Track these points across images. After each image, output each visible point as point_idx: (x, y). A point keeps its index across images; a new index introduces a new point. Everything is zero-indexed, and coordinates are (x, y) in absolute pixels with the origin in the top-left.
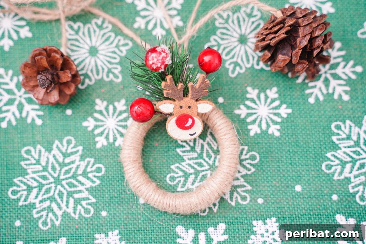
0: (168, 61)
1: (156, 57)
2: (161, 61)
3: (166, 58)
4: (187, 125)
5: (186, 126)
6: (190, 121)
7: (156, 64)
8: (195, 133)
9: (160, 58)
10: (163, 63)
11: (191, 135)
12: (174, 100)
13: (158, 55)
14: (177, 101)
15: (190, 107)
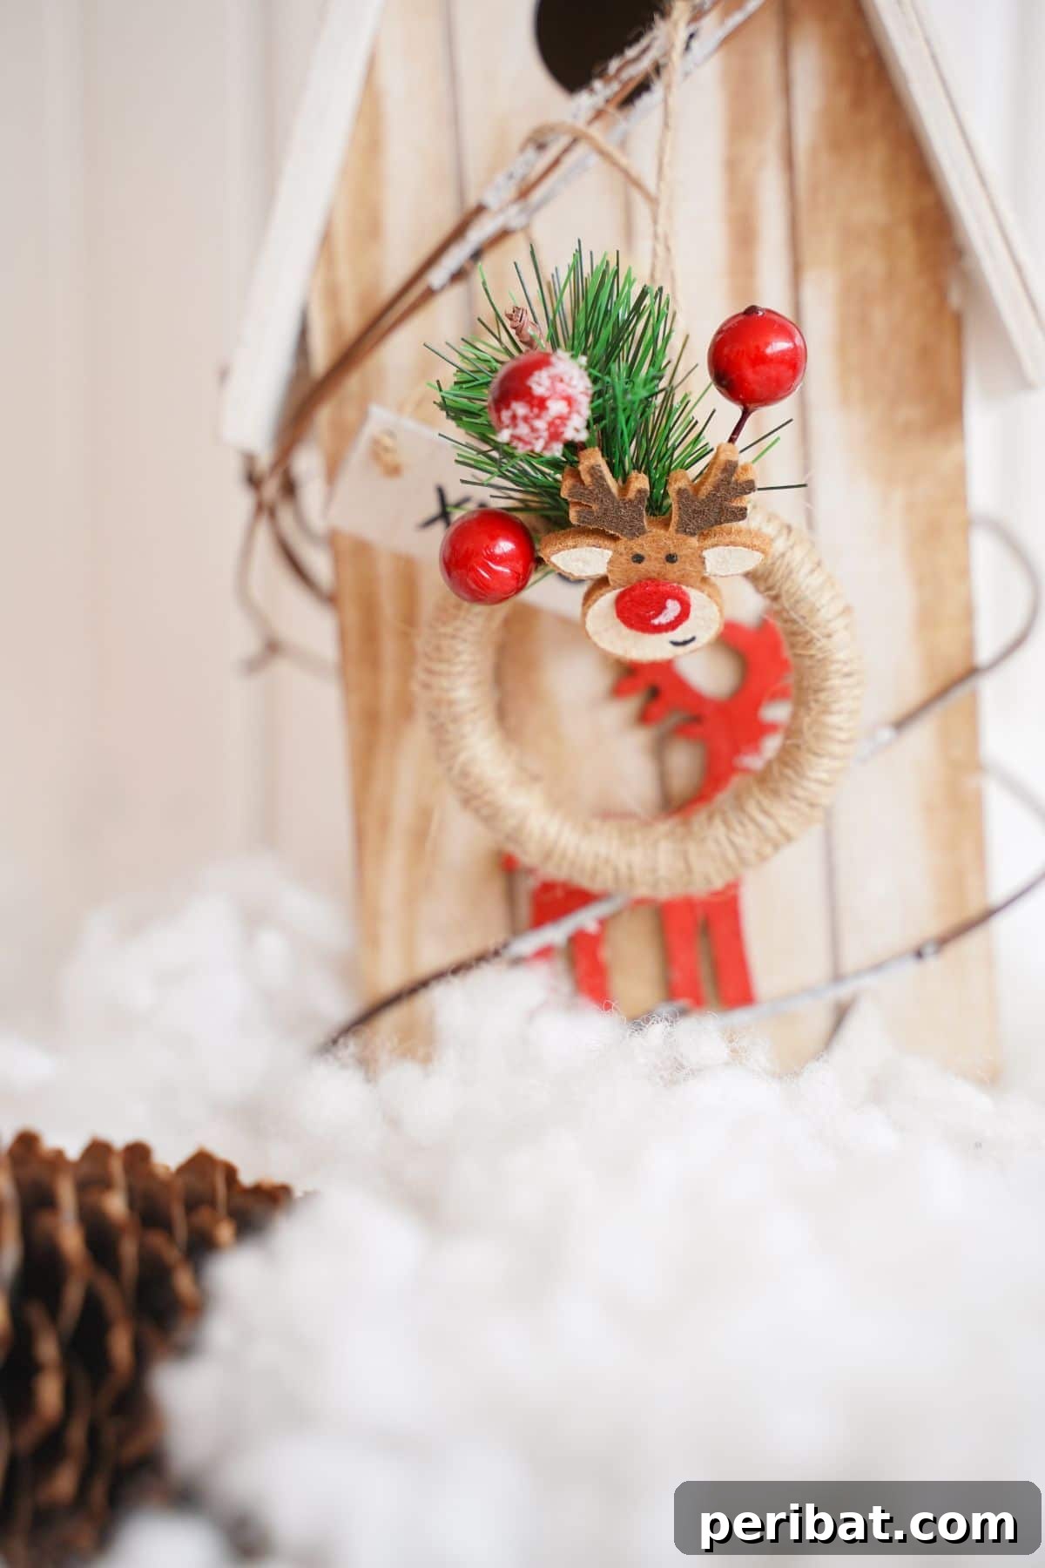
0: (576, 429)
1: (526, 419)
2: (545, 434)
3: (563, 419)
4: (662, 619)
5: (656, 622)
6: (673, 608)
7: (526, 443)
8: (693, 639)
9: (541, 424)
10: (555, 436)
11: (676, 644)
12: (614, 538)
13: (536, 410)
14: (624, 539)
15: (671, 558)
